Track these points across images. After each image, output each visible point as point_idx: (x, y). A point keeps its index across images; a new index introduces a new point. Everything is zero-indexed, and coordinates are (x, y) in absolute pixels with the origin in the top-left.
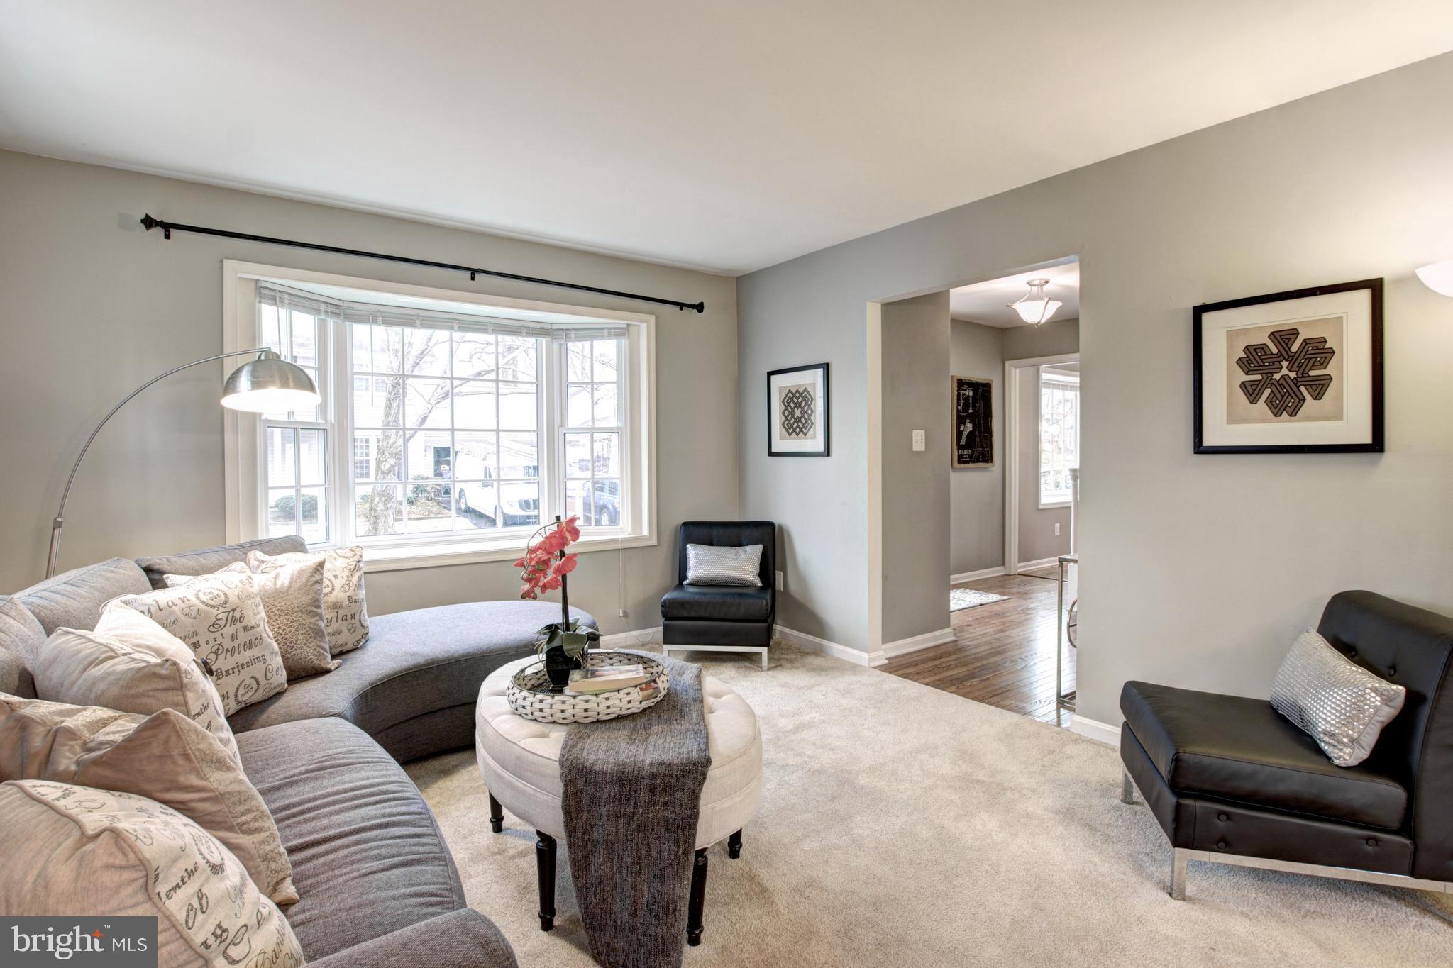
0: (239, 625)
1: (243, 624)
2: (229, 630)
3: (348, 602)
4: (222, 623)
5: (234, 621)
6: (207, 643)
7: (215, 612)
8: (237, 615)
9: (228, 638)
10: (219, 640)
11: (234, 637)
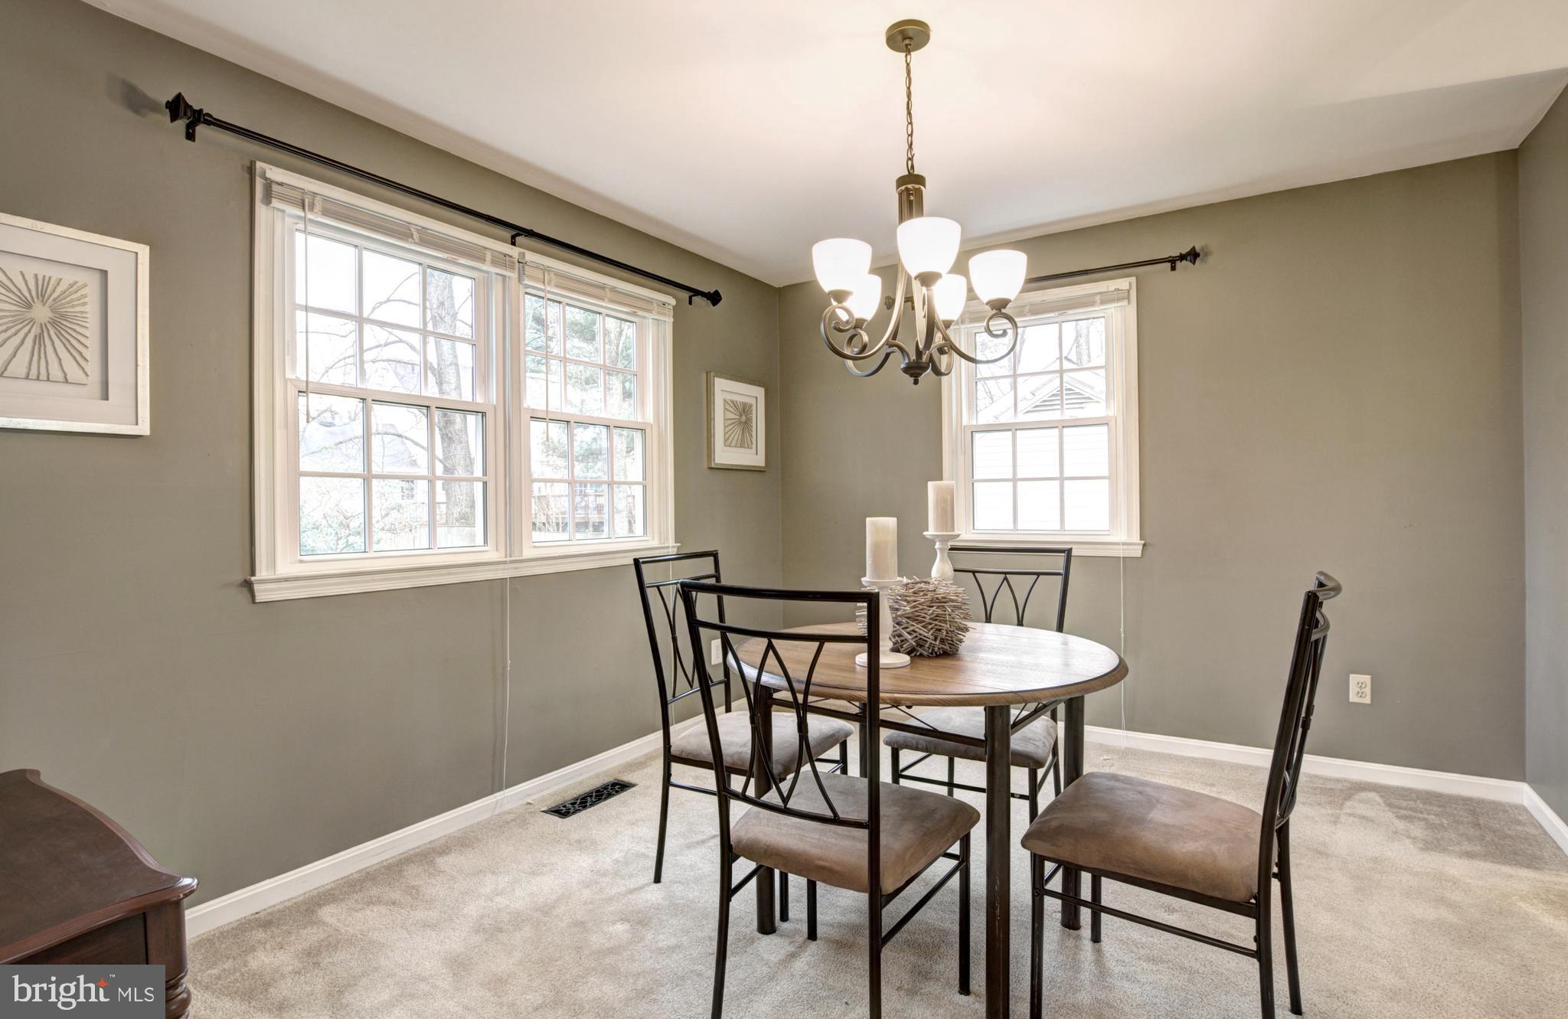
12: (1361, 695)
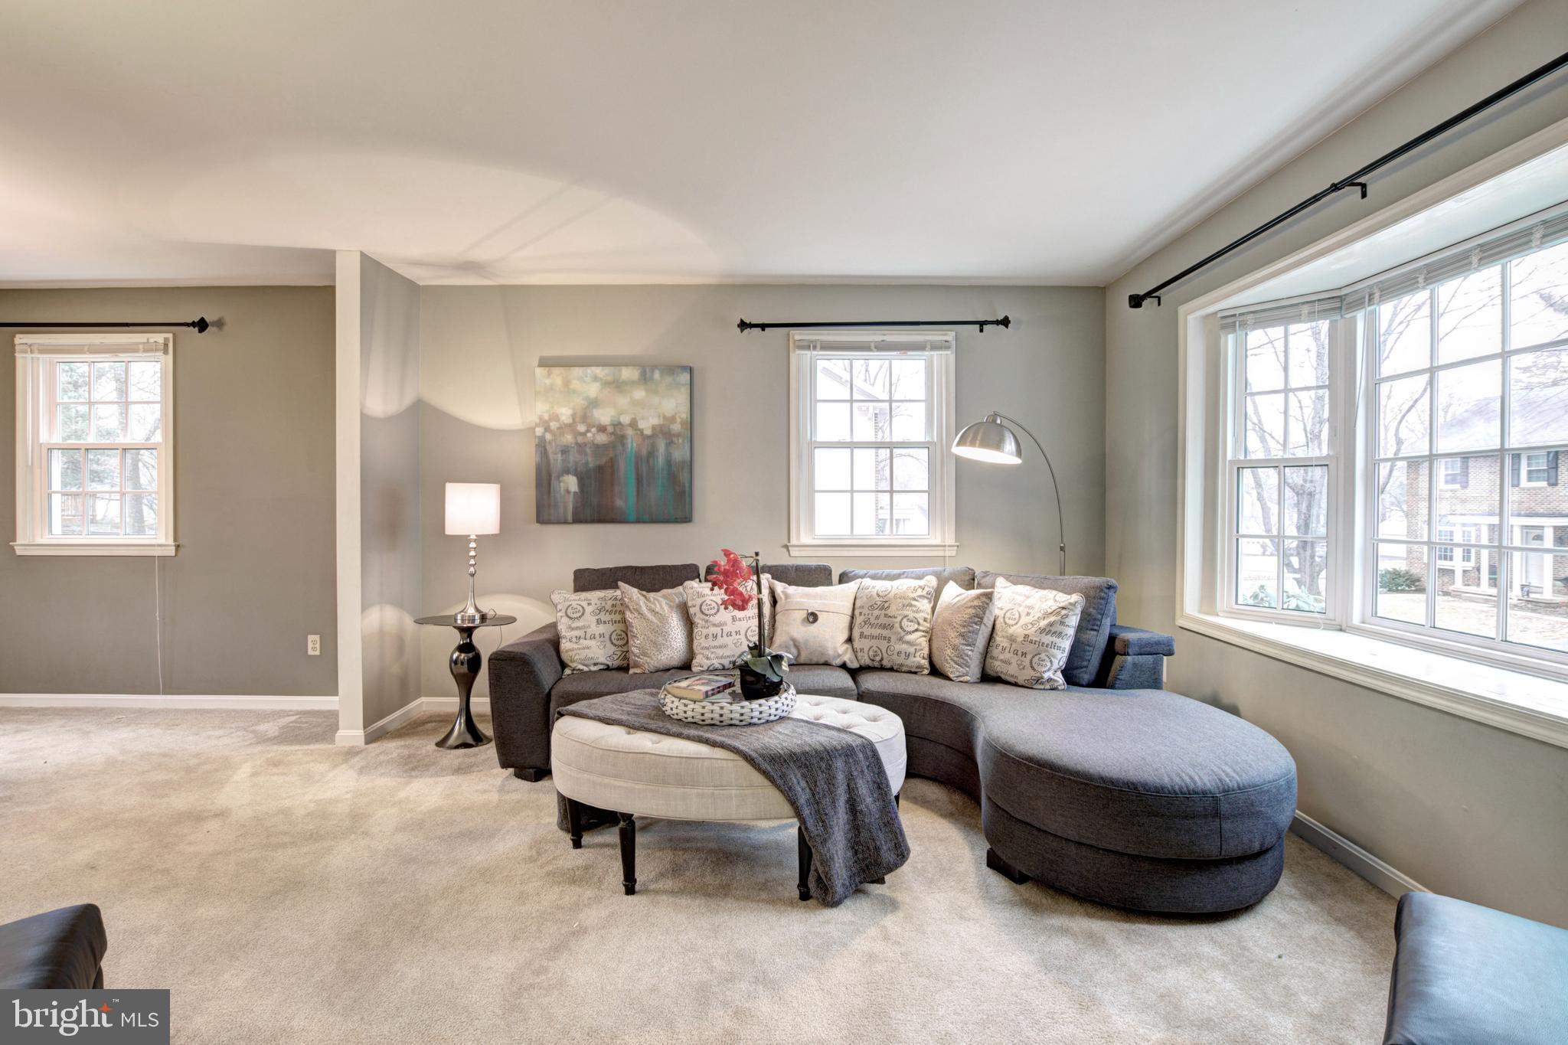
0: (883, 612)
1: (886, 612)
2: (876, 612)
3: (1023, 639)
4: (876, 606)
5: (882, 608)
6: (865, 615)
7: (878, 599)
8: (886, 605)
9: (874, 617)
10: (870, 616)
11: (877, 618)
12: (314, 649)
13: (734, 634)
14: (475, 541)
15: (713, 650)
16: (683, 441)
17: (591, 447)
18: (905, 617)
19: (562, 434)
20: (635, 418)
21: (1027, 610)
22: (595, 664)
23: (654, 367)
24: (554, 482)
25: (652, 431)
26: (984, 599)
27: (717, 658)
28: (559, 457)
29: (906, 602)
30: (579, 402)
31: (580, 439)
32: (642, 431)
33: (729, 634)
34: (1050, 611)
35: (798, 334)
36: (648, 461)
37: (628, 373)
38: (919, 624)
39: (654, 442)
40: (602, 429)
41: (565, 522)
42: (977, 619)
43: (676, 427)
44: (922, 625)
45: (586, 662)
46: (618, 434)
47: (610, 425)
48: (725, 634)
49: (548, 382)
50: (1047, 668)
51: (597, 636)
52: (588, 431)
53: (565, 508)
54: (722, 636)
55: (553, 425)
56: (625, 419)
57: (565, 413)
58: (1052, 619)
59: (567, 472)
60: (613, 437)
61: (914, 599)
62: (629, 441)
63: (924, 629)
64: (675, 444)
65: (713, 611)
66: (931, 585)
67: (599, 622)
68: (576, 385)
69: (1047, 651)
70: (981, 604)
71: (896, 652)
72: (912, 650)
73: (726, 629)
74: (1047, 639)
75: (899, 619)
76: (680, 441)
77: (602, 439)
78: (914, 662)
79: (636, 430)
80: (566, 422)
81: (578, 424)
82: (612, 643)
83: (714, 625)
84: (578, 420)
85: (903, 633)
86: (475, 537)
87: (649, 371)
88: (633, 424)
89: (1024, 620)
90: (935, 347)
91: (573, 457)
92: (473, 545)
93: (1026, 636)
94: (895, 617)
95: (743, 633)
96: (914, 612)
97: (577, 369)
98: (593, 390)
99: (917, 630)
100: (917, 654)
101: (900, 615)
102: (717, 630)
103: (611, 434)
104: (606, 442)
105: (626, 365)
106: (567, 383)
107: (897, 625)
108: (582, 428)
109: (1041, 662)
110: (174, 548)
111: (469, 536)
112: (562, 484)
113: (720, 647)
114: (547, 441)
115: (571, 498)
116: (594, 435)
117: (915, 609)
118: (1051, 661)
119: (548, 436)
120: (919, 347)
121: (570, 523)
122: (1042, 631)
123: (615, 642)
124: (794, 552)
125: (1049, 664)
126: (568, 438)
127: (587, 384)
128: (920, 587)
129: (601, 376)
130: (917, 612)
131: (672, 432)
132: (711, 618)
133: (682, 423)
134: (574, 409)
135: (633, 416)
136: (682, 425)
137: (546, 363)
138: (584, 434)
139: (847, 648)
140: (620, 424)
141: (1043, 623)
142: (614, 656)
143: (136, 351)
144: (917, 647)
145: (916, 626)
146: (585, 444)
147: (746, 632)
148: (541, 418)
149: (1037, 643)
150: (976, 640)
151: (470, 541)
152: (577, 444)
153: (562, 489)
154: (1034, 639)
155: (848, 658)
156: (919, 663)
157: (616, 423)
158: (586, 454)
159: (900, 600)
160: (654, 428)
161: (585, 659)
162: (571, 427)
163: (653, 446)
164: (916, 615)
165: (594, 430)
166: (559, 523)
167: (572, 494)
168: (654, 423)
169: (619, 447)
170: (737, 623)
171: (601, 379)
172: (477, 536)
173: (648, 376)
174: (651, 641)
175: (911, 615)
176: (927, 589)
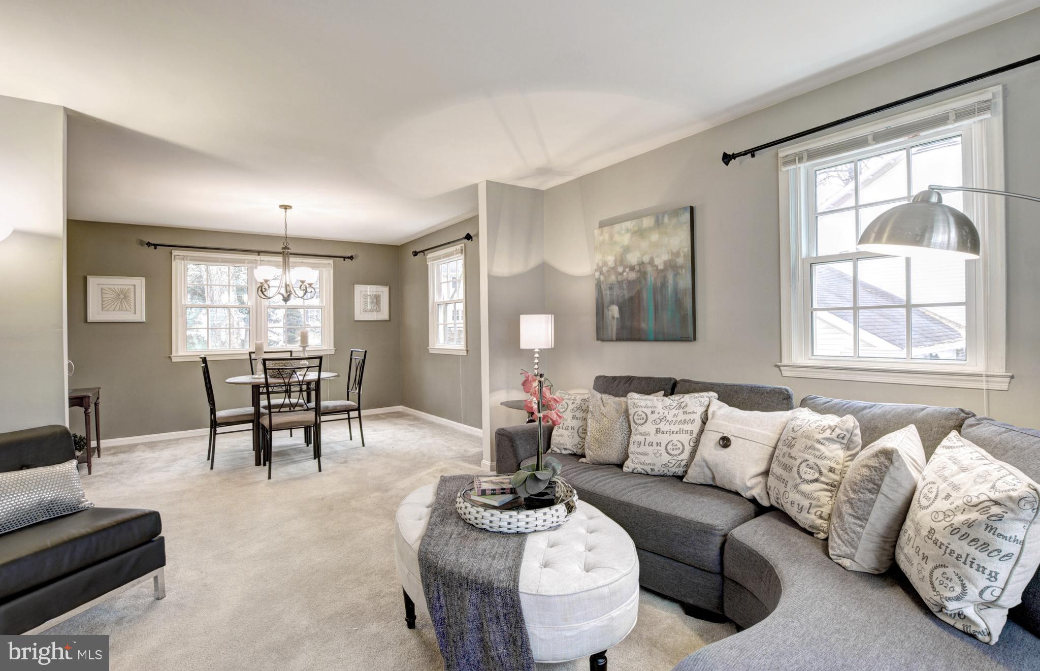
13: (655, 444)
14: (538, 352)
15: (636, 456)
16: (686, 272)
17: (626, 284)
18: (804, 461)
19: (609, 276)
20: (653, 257)
21: (949, 490)
22: (565, 449)
23: (664, 213)
24: (605, 310)
25: (664, 266)
26: (883, 459)
27: (640, 463)
28: (608, 292)
29: (809, 443)
30: (618, 249)
31: (620, 278)
32: (657, 267)
33: (651, 444)
34: (975, 501)
35: (785, 151)
36: (661, 290)
37: (648, 222)
38: (821, 473)
39: (665, 275)
40: (632, 268)
41: (612, 340)
42: (871, 486)
43: (680, 261)
44: (826, 476)
45: (559, 446)
46: (641, 269)
47: (637, 265)
48: (647, 444)
49: (601, 238)
50: (954, 594)
51: (570, 428)
52: (624, 271)
53: (612, 330)
54: (644, 445)
55: (605, 269)
56: (646, 259)
57: (611, 260)
58: (974, 515)
59: (612, 303)
60: (639, 273)
61: (819, 442)
62: (649, 276)
63: (828, 481)
64: (680, 274)
65: (642, 422)
66: (845, 427)
67: (574, 417)
68: (617, 238)
69: (958, 567)
70: (877, 465)
71: (790, 499)
72: (806, 503)
73: (649, 439)
74: (961, 547)
75: (799, 461)
76: (684, 271)
77: (633, 276)
78: (807, 519)
79: (653, 266)
80: (611, 266)
81: (618, 266)
82: (579, 435)
83: (641, 434)
84: (618, 264)
85: (799, 481)
86: (538, 351)
87: (659, 217)
88: (651, 262)
89: (941, 505)
90: (961, 115)
91: (616, 291)
92: (537, 355)
93: (932, 531)
94: (795, 459)
95: (663, 445)
96: (816, 457)
97: (616, 225)
98: (626, 239)
99: (816, 480)
100: (813, 511)
101: (800, 457)
102: (641, 438)
103: (638, 271)
104: (635, 279)
105: (646, 216)
106: (611, 237)
107: (795, 469)
108: (620, 269)
109: (946, 581)
110: (466, 352)
111: (534, 349)
112: (610, 312)
113: (642, 454)
114: (601, 281)
115: (615, 322)
116: (627, 274)
117: (818, 454)
118: (963, 586)
119: (602, 278)
120: (942, 120)
121: (614, 341)
122: (954, 530)
123: (581, 435)
124: (786, 372)
125: (958, 590)
126: (613, 278)
127: (623, 235)
128: (830, 427)
129: (630, 228)
130: (820, 457)
131: (678, 265)
132: (639, 428)
133: (685, 256)
134: (615, 256)
135: (651, 256)
136: (684, 258)
137: (602, 225)
138: (621, 274)
139: (760, 482)
140: (643, 263)
141: (960, 518)
142: (578, 445)
143: (453, 255)
144: (814, 502)
145: (817, 475)
146: (622, 281)
147: (667, 444)
148: (598, 265)
149: (944, 547)
150: (869, 514)
151: (535, 353)
152: (618, 282)
153: (610, 316)
154: (941, 540)
155: (757, 492)
156: (813, 521)
157: (640, 263)
158: (623, 289)
159: (804, 440)
160: (665, 263)
161: (558, 444)
162: (614, 269)
163: (665, 277)
164: (819, 462)
165: (627, 270)
166: (608, 341)
167: (616, 319)
168: (664, 259)
169: (643, 281)
170: (660, 435)
171: (631, 230)
172: (539, 349)
173: (660, 221)
174: (595, 438)
175: (812, 460)
176: (838, 431)
